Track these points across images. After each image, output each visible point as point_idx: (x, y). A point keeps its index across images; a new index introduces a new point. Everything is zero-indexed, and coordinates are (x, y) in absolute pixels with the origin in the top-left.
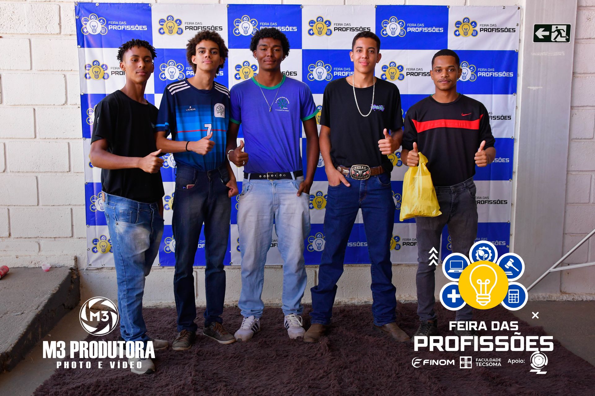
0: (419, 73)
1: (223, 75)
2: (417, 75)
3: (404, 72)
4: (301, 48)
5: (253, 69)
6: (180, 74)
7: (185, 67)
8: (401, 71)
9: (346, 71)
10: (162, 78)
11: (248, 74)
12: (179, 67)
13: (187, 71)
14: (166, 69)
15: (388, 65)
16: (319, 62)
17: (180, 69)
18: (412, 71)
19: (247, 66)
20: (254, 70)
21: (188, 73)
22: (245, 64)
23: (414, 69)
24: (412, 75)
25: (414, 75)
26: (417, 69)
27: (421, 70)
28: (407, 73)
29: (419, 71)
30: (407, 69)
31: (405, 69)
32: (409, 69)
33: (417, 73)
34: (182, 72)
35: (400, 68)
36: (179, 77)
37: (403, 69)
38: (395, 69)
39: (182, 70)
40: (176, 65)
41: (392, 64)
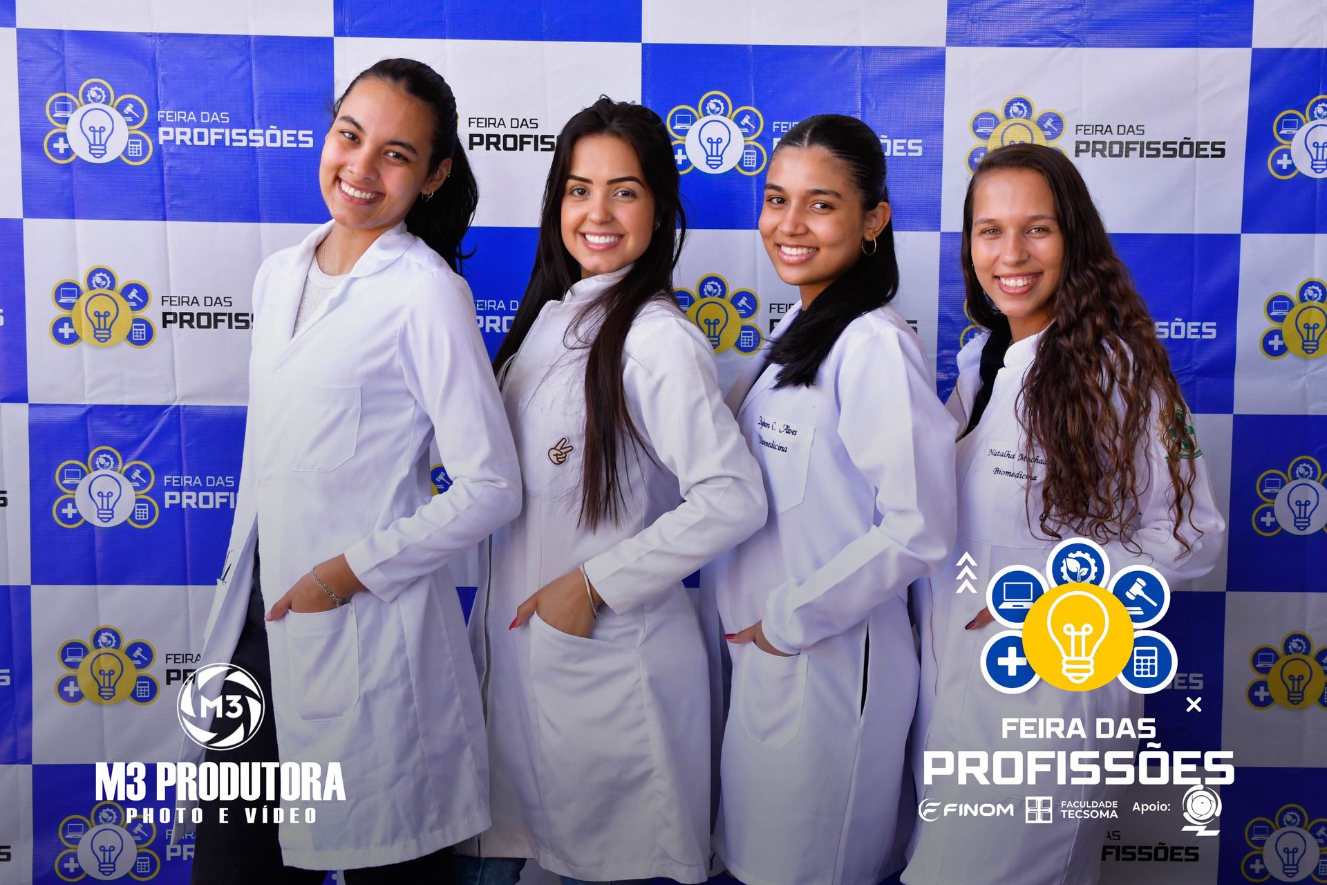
0: (1128, 143)
2: (1120, 155)
3: (1066, 142)
4: (637, 38)
6: (131, 137)
7: (155, 108)
8: (1055, 135)
10: (55, 152)
12: (129, 109)
13: (159, 124)
14: (74, 118)
15: (1000, 113)
16: (712, 97)
17: (130, 119)
18: (1099, 137)
21: (167, 133)
23: (1108, 130)
24: (1098, 154)
25: (1107, 153)
26: (1121, 129)
27: (1136, 132)
28: (1078, 143)
29: (1131, 137)
30: (1079, 128)
31: (1069, 127)
32: (1087, 128)
33: (1121, 143)
34: (139, 129)
35: (1051, 125)
36: (129, 152)
37: (1062, 126)
38: (1029, 130)
39: (140, 119)
40: (116, 98)
41: (1018, 109)
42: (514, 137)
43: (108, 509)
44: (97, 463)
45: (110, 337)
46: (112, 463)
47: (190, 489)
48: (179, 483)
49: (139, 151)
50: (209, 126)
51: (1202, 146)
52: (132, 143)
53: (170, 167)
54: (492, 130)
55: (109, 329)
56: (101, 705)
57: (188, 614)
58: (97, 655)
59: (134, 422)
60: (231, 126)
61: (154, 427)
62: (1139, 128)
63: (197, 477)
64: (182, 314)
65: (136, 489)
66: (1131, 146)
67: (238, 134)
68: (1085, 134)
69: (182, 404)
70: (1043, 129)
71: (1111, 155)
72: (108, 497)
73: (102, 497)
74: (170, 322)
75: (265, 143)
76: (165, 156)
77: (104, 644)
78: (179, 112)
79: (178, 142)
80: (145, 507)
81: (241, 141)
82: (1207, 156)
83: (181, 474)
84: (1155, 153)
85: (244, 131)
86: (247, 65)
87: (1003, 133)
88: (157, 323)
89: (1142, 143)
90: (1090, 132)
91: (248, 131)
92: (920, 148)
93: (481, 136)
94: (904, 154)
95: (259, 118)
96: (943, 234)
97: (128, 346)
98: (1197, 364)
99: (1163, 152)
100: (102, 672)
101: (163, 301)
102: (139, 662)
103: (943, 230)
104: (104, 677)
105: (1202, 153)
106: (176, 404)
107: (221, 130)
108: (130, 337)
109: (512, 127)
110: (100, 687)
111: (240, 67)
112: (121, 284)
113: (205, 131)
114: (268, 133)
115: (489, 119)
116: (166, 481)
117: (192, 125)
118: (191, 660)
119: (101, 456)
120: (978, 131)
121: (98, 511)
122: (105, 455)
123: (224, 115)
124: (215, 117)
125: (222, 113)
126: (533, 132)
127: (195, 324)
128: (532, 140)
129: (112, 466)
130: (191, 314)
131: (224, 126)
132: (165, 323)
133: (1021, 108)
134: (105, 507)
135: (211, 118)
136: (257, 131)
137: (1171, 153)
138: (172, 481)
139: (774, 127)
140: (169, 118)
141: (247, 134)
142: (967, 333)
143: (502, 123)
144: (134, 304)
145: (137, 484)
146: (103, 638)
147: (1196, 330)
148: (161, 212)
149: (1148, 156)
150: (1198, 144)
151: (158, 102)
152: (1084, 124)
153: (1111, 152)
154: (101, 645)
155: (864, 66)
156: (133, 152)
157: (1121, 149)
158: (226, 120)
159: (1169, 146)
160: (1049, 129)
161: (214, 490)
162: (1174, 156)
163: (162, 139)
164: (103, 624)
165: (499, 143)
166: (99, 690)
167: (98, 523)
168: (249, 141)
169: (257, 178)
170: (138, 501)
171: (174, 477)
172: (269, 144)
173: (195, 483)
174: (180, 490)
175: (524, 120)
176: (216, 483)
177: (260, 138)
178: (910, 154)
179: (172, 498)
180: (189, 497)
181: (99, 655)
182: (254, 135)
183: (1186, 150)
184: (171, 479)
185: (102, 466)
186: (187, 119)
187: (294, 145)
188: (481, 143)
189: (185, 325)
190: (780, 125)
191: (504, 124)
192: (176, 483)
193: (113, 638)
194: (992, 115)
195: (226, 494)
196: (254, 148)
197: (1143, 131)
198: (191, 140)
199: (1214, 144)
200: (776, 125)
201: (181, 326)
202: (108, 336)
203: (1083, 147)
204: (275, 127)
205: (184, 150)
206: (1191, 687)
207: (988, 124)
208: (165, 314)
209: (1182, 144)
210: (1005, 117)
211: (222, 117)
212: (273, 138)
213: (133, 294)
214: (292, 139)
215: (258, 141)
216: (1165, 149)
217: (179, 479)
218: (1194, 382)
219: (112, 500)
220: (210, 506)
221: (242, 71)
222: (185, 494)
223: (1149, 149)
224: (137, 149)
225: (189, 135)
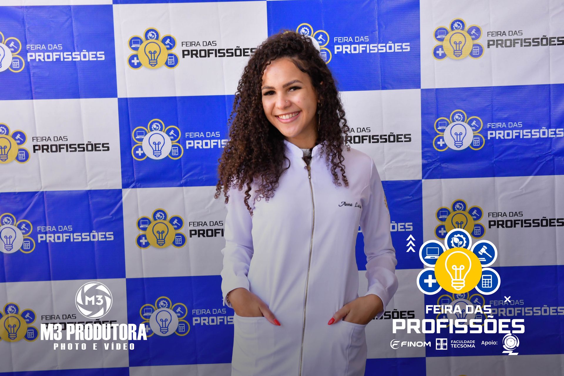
0: (514, 40)
1: (103, 59)
2: (510, 46)
3: (482, 41)
5: (165, 45)
6: (13, 58)
7: (25, 43)
8: (477, 37)
9: (359, 43)
11: (156, 55)
12: (12, 44)
13: (27, 52)
15: (448, 28)
16: (303, 26)
17: (13, 50)
18: (499, 37)
19: (154, 40)
20: (168, 46)
21: (31, 56)
22: (150, 34)
23: (504, 33)
24: (499, 46)
25: (504, 45)
26: (511, 33)
27: (518, 34)
28: (489, 41)
29: (515, 37)
30: (489, 33)
31: (484, 33)
32: (493, 33)
33: (511, 40)
34: (18, 54)
35: (475, 33)
36: (13, 66)
37: (480, 33)
38: (464, 35)
39: (18, 50)
40: (5, 40)
41: (457, 25)
42: (205, 50)
43: (10, 244)
44: (3, 221)
45: (7, 158)
46: (11, 221)
47: (51, 233)
48: (45, 230)
49: (18, 65)
50: (52, 51)
51: (552, 40)
52: (14, 61)
53: (34, 73)
54: (193, 48)
55: (7, 155)
56: (10, 342)
57: (52, 295)
58: (7, 317)
59: (21, 200)
60: (63, 51)
61: (32, 202)
62: (520, 32)
63: (54, 227)
64: (43, 146)
65: (23, 233)
66: (516, 41)
67: (67, 55)
68: (492, 36)
69: (45, 190)
70: (471, 35)
71: (506, 46)
72: (10, 238)
73: (7, 238)
74: (37, 150)
75: (81, 59)
76: (31, 68)
77: (11, 312)
78: (37, 45)
79: (37, 60)
80: (28, 243)
81: (69, 58)
82: (555, 45)
83: (46, 225)
84: (528, 44)
85: (70, 53)
86: (70, 20)
87: (451, 38)
88: (30, 150)
89: (522, 40)
90: (495, 35)
91: (72, 53)
92: (409, 47)
93: (188, 51)
94: (401, 51)
95: (77, 46)
96: (422, 90)
97: (16, 163)
98: (554, 150)
99: (532, 44)
100: (10, 326)
101: (33, 139)
102: (28, 320)
103: (422, 88)
104: (11, 328)
105: (552, 43)
106: (42, 190)
107: (59, 53)
108: (17, 158)
109: (203, 46)
110: (9, 334)
111: (66, 21)
112: (11, 132)
113: (51, 54)
114: (82, 53)
115: (192, 42)
116: (38, 229)
117: (44, 51)
118: (54, 318)
119: (5, 218)
120: (438, 37)
121: (5, 246)
122: (7, 218)
123: (59, 46)
124: (55, 47)
125: (59, 45)
126: (214, 48)
127: (49, 150)
128: (214, 52)
129: (11, 223)
130: (48, 146)
131: (60, 51)
132: (35, 150)
133: (459, 25)
134: (8, 243)
135: (53, 48)
136: (76, 53)
137: (537, 44)
138: (41, 229)
139: (335, 40)
140: (32, 48)
141: (71, 55)
142: (436, 139)
143: (198, 44)
144: (19, 142)
145: (24, 231)
146: (10, 309)
147: (553, 133)
148: (31, 96)
149: (525, 46)
150: (551, 38)
151: (26, 41)
152: (491, 31)
153: (506, 45)
154: (9, 312)
155: (378, 7)
156: (15, 66)
157: (511, 43)
158: (61, 48)
159: (535, 40)
160: (474, 34)
161: (62, 233)
162: (538, 45)
163: (29, 59)
164: (9, 302)
165: (198, 54)
166: (9, 335)
167: (5, 251)
168: (73, 58)
169: (78, 76)
170: (24, 240)
171: (42, 227)
172: (83, 59)
173: (53, 229)
174: (46, 233)
175: (209, 42)
176: (63, 229)
177: (78, 56)
178: (404, 51)
179: (42, 237)
180: (50, 237)
181: (8, 317)
182: (75, 55)
183: (544, 42)
184: (41, 228)
185: (6, 223)
186: (41, 48)
187: (95, 59)
188: (188, 54)
189: (45, 151)
190: (337, 39)
191: (199, 44)
192: (43, 230)
193: (15, 308)
194: (445, 29)
195: (69, 234)
196: (75, 61)
197: (522, 33)
198: (44, 59)
199: (558, 38)
200: (336, 39)
201: (43, 152)
202: (6, 158)
203: (491, 43)
204: (85, 51)
205: (40, 64)
206: (559, 314)
207: (442, 33)
208: (34, 146)
209: (542, 39)
210: (451, 30)
211: (59, 47)
212: (85, 56)
213: (18, 136)
214: (94, 56)
215: (77, 58)
216: (533, 42)
217: (45, 228)
218: (553, 159)
219: (12, 240)
220: (61, 241)
221: (67, 24)
222: (48, 235)
223: (525, 42)
224: (17, 64)
225: (42, 57)
